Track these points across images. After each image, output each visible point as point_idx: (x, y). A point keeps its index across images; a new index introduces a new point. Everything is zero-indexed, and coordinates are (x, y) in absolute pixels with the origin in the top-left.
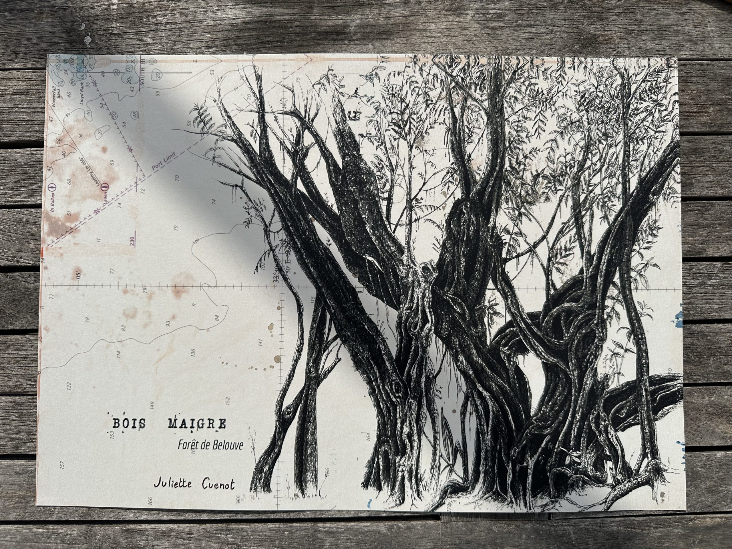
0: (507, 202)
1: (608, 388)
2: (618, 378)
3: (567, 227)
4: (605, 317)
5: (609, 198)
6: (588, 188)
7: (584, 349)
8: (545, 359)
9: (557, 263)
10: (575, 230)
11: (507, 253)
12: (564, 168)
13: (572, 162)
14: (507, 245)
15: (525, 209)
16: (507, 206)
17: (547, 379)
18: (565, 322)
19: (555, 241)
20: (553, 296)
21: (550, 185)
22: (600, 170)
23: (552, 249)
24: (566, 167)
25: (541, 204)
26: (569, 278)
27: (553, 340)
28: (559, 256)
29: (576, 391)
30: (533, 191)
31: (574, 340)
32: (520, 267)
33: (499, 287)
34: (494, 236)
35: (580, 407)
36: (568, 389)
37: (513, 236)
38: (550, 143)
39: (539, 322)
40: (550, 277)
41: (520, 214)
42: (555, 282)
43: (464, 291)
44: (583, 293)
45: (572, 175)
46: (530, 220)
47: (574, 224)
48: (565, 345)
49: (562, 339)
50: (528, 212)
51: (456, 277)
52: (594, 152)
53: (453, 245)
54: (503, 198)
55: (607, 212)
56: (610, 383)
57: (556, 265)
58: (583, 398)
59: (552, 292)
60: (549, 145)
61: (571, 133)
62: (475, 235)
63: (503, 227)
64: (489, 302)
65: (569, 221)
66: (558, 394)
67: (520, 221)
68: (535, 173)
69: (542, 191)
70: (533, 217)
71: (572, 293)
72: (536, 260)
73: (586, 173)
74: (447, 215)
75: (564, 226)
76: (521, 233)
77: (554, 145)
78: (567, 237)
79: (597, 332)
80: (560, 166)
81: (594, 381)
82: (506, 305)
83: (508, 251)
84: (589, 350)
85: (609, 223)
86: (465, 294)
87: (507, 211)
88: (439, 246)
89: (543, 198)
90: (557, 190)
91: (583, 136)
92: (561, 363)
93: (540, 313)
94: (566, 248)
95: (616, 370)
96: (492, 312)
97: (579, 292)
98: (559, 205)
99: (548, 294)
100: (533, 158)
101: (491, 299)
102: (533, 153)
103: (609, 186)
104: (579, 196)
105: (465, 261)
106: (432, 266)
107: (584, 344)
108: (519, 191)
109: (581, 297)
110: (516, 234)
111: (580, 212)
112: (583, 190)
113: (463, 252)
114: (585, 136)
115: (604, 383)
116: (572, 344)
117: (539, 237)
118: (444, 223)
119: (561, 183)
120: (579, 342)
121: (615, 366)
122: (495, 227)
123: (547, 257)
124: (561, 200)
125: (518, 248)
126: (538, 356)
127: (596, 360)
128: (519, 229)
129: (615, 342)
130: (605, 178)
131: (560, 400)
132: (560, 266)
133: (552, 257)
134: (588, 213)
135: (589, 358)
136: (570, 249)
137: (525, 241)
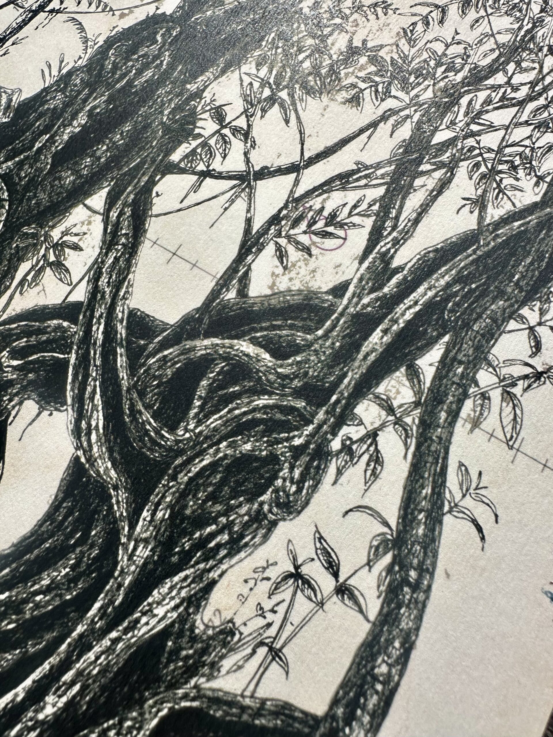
0: (259, 65)
1: (210, 677)
2: (263, 668)
3: (366, 176)
4: (336, 445)
5: (515, 168)
6: (468, 125)
7: (213, 497)
8: (88, 451)
9: (288, 237)
10: (381, 191)
11: (186, 156)
12: (432, 63)
13: (459, 60)
14: (199, 141)
15: (291, 95)
16: (254, 71)
17: (49, 516)
18: (211, 390)
19: (315, 189)
20: (225, 306)
21: (377, 79)
22: (522, 104)
23: (297, 200)
24: (439, 64)
25: (332, 104)
26: (296, 286)
27: (147, 416)
28: (303, 226)
29: (103, 611)
30: (333, 71)
31: (202, 453)
32: (193, 198)
33: (114, 215)
34: (183, 110)
35: (80, 673)
36: (85, 591)
37: (226, 131)
38: (429, 9)
39: (144, 348)
40: (250, 258)
41: (272, 100)
42: (254, 275)
43: (31, 180)
44: (309, 345)
45: (442, 84)
46: (287, 122)
47: (388, 179)
48: (170, 449)
49: (172, 429)
50: (294, 104)
51: (38, 145)
52: (524, 65)
53: (85, 84)
54: (257, 53)
55: (491, 195)
56: (227, 664)
57: (283, 241)
58: (109, 651)
59: (231, 295)
60: (425, 11)
61: (490, 11)
62: (143, 89)
63: (217, 104)
64: (64, 234)
65: (378, 166)
66: (46, 582)
67: (264, 111)
68: (357, 43)
69: (352, 80)
70: (298, 118)
71: (279, 328)
72: (241, 205)
73: (482, 96)
74: (119, 29)
75: (359, 171)
76: (246, 135)
77: (436, 15)
78: (352, 197)
79: (285, 472)
80: (425, 56)
81: (182, 619)
82: (96, 261)
83: (193, 152)
84: (228, 511)
85: (481, 218)
86: (27, 188)
87: (247, 80)
88: (55, 72)
89: (344, 95)
90: (387, 94)
91: (516, 26)
92: (123, 495)
93: (165, 326)
94: (333, 216)
95: (272, 631)
96: (52, 258)
97: (300, 337)
98: (374, 125)
99: (215, 294)
100: (372, 17)
101: (74, 230)
102: (379, 10)
103: (527, 142)
104: (436, 129)
105: (84, 126)
106: (10, 100)
107: (223, 482)
108: (301, 57)
109: (297, 350)
110: (235, 131)
111: (419, 162)
112: (453, 123)
113: (95, 107)
114: (520, 28)
115: (205, 651)
116: (190, 461)
117: (284, 161)
118: (101, 41)
119: (406, 87)
120: (213, 466)
121: (278, 619)
122: (198, 94)
123: (274, 211)
124: (384, 118)
125: (219, 158)
126: (77, 432)
127: (230, 555)
128: (249, 126)
129: (321, 538)
130: (527, 123)
131: (37, 606)
132: (291, 249)
133: (286, 217)
134: (438, 174)
135: (212, 536)
136: (341, 225)
137: (246, 154)
